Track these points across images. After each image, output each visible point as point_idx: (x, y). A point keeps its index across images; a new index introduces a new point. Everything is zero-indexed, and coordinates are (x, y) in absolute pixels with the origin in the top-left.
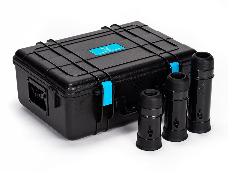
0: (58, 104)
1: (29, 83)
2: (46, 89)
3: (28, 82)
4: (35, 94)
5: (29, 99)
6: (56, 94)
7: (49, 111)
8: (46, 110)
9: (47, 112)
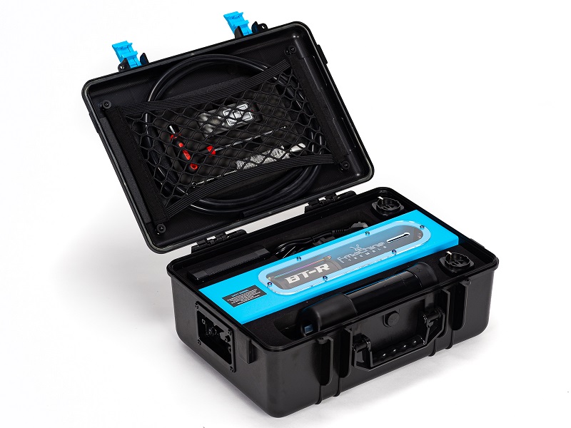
0: (253, 357)
1: (199, 313)
2: (230, 329)
3: (196, 310)
4: (208, 330)
5: (198, 338)
6: (250, 342)
7: (237, 366)
8: (230, 363)
9: (232, 365)
